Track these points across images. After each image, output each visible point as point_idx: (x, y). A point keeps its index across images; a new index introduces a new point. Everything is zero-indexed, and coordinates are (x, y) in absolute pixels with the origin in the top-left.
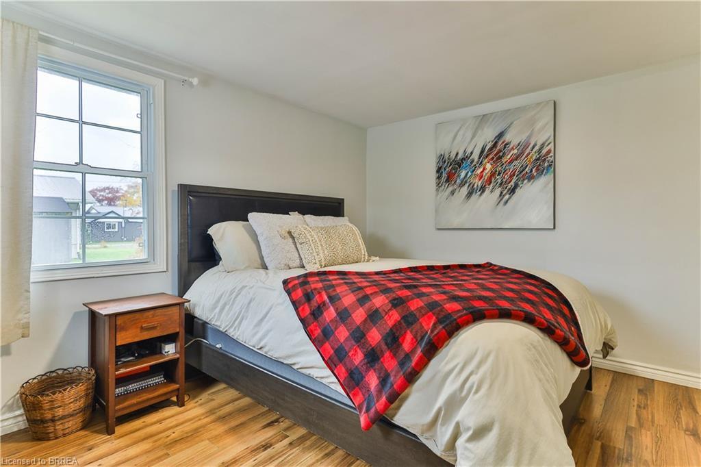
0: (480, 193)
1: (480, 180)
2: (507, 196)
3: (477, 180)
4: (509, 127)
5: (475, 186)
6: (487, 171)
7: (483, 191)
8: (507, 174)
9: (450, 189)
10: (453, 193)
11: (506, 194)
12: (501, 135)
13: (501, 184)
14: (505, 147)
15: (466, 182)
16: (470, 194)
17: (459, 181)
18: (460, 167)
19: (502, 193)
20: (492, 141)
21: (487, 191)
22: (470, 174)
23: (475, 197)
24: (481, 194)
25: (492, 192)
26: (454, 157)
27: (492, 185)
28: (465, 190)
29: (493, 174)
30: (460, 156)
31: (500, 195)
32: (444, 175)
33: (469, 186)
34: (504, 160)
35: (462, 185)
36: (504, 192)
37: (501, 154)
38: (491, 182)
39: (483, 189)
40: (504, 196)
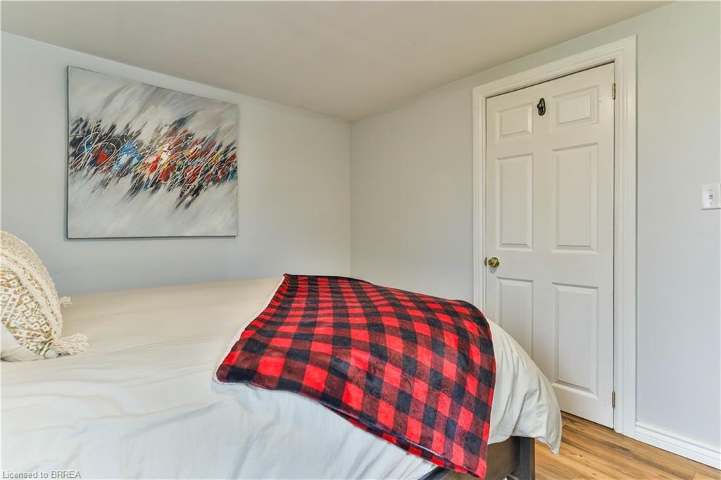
0: (152, 188)
1: (152, 171)
2: (189, 198)
3: (147, 171)
4: (193, 115)
5: (145, 179)
6: (162, 162)
7: (157, 188)
8: (189, 171)
9: (100, 176)
10: (105, 184)
11: (187, 195)
12: (181, 122)
13: (182, 182)
14: (187, 139)
15: (129, 171)
16: (136, 189)
17: (116, 168)
18: (118, 147)
19: (182, 193)
20: (171, 126)
21: (163, 189)
22: (135, 161)
23: (143, 194)
24: (153, 192)
25: (169, 190)
26: (106, 130)
27: (169, 182)
28: (127, 183)
29: (171, 168)
30: (119, 131)
31: (181, 196)
32: (88, 153)
33: (134, 178)
34: (186, 153)
36: (186, 193)
37: (182, 145)
38: (168, 178)
39: (156, 185)
40: (186, 197)
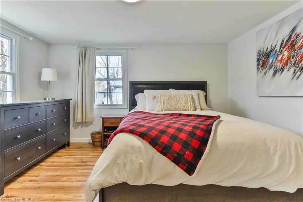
0: (281, 72)
1: (280, 63)
2: (299, 73)
3: (279, 64)
4: (299, 22)
5: (278, 68)
6: (284, 57)
7: (283, 71)
8: (298, 57)
9: (264, 71)
10: (265, 73)
11: (298, 72)
12: (294, 30)
13: (294, 64)
14: (297, 38)
15: (272, 66)
16: (275, 73)
17: (268, 66)
18: (269, 56)
19: (295, 71)
20: (288, 35)
21: (286, 70)
22: (274, 60)
23: (278, 74)
24: (281, 73)
25: (288, 71)
26: (265, 51)
27: (288, 66)
28: (272, 71)
29: (289, 58)
30: (269, 50)
31: (294, 73)
32: (261, 63)
33: (274, 68)
34: (296, 47)
35: (270, 68)
36: (297, 70)
37: (294, 43)
38: (287, 64)
39: (282, 69)
40: (296, 73)
